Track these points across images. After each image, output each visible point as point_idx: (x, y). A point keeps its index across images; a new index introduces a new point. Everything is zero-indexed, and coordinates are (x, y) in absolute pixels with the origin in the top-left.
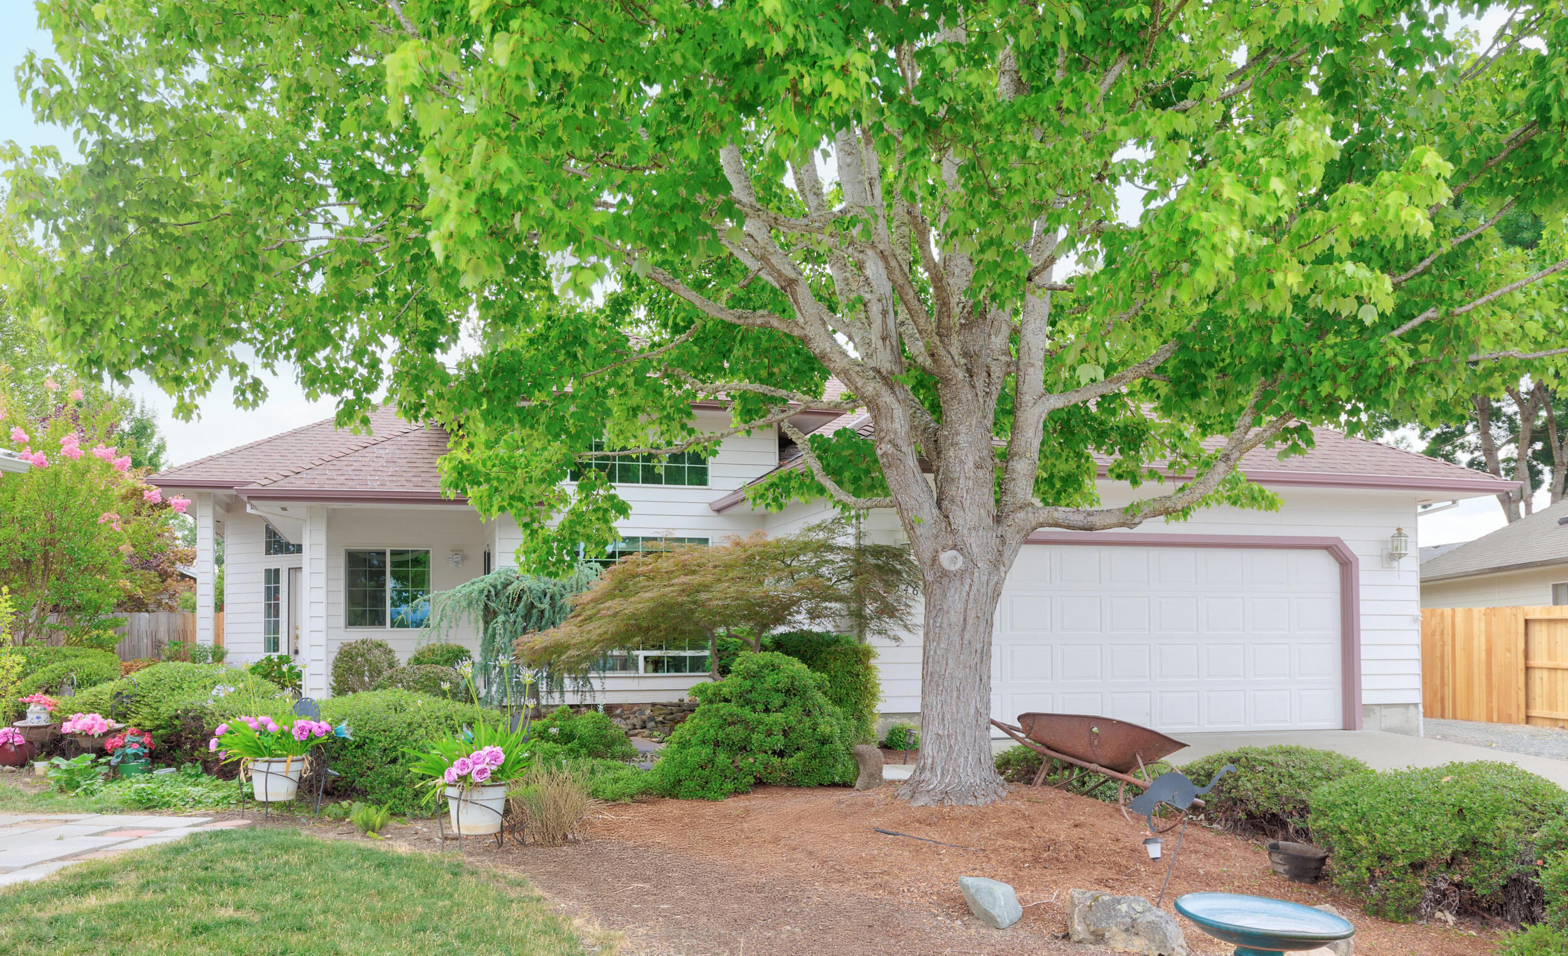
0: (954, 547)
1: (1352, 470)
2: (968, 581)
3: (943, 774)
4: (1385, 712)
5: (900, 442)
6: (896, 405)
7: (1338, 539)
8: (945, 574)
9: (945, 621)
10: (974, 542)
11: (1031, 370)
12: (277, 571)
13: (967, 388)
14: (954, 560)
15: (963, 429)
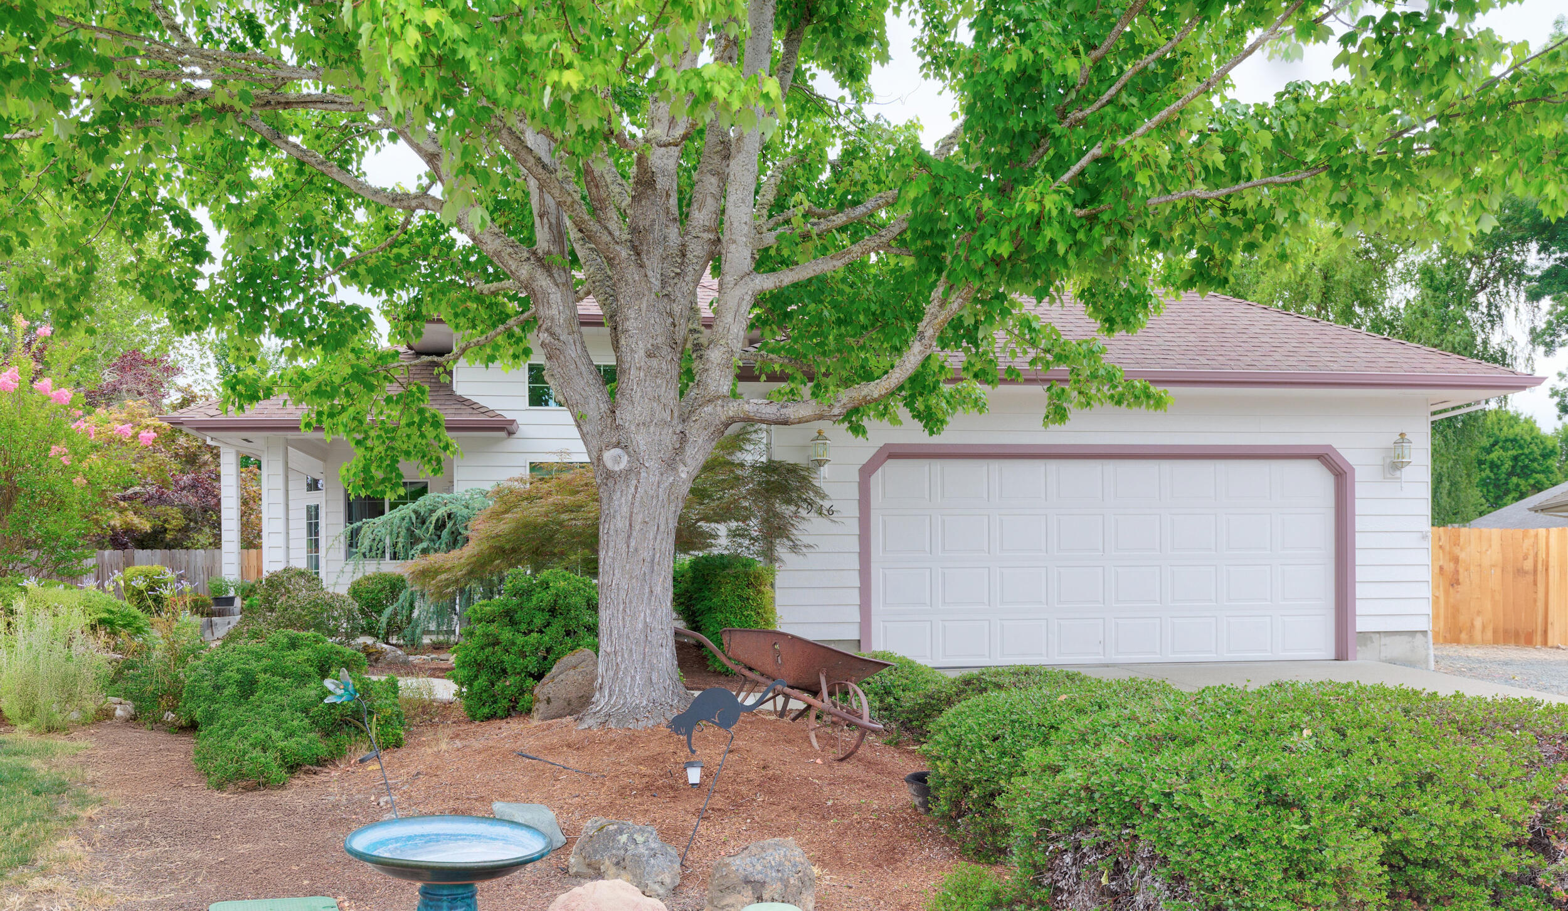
0: (618, 445)
1: (1337, 368)
2: (634, 482)
3: (610, 695)
4: (1385, 640)
5: (558, 330)
6: (554, 289)
7: (1330, 447)
8: (609, 475)
9: (612, 527)
10: (641, 440)
11: (733, 247)
12: (317, 507)
13: (633, 268)
14: (617, 460)
15: (632, 314)
